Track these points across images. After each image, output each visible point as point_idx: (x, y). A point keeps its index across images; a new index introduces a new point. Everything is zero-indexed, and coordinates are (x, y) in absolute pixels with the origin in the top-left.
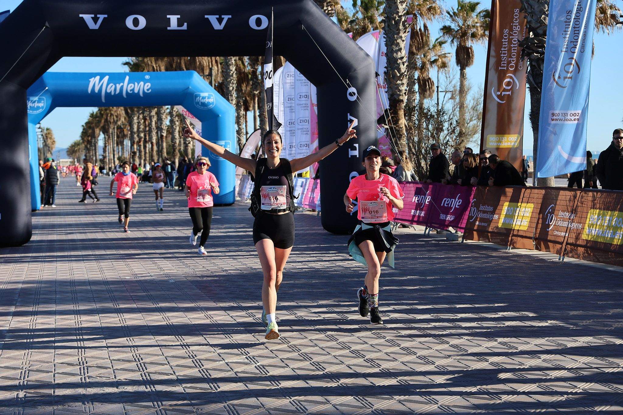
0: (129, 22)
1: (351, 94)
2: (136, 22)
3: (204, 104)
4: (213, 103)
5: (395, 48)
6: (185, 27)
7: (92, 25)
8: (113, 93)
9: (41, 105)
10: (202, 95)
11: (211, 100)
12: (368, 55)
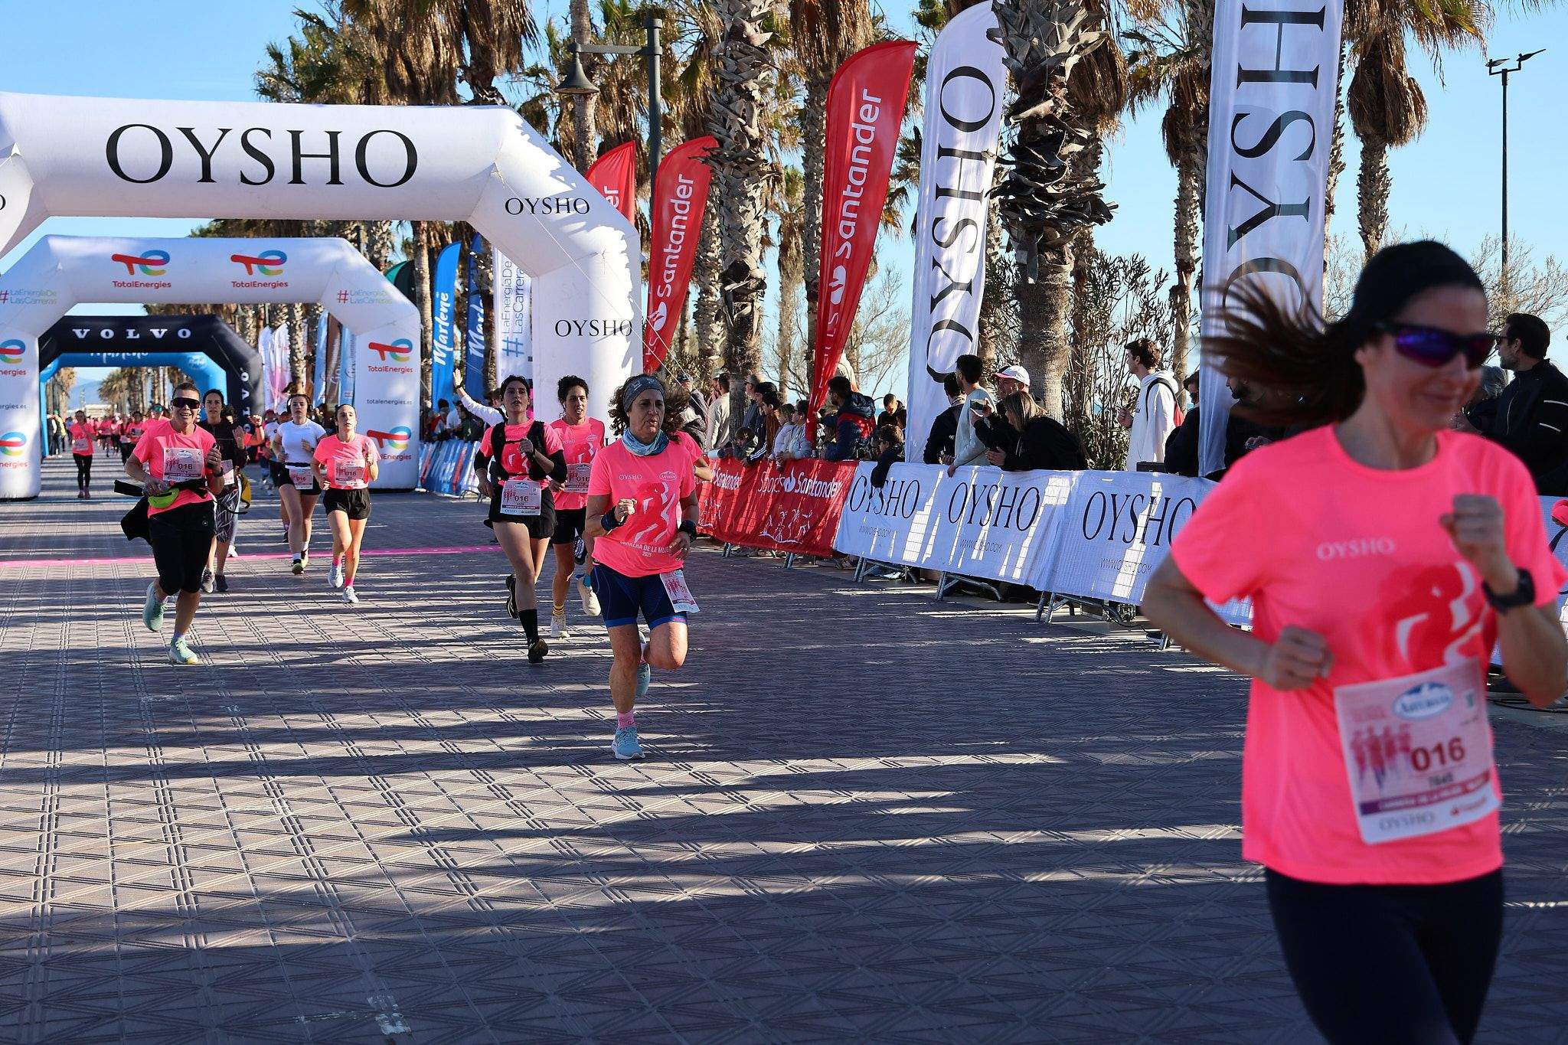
0: (103, 334)
1: (245, 377)
2: (107, 334)
3: (195, 365)
4: (204, 365)
5: (294, 342)
7: (80, 336)
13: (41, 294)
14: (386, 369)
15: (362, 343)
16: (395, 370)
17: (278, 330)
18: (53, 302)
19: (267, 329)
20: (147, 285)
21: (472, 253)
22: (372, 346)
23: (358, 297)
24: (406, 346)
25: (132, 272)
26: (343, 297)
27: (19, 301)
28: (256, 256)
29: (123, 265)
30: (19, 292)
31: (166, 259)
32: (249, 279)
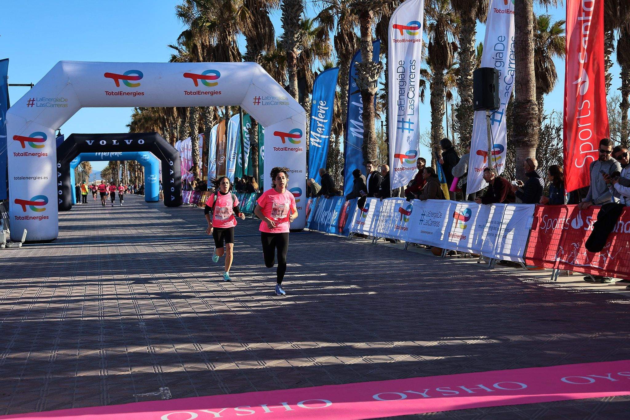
0: (101, 142)
1: (171, 163)
2: (103, 143)
3: (145, 160)
4: (149, 159)
5: (194, 146)
6: (118, 144)
7: (90, 144)
8: (106, 156)
9: (76, 161)
10: (144, 156)
11: (148, 158)
12: (177, 151)
13: (57, 100)
14: (285, 149)
15: (267, 132)
16: (292, 149)
17: (184, 141)
18: (65, 106)
19: (179, 141)
20: (128, 94)
21: (357, 63)
22: (276, 134)
23: (267, 101)
24: (299, 134)
25: (118, 85)
26: (257, 101)
27: (42, 105)
28: (200, 74)
29: (112, 80)
30: (42, 100)
31: (140, 77)
32: (195, 89)
